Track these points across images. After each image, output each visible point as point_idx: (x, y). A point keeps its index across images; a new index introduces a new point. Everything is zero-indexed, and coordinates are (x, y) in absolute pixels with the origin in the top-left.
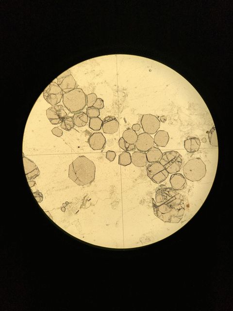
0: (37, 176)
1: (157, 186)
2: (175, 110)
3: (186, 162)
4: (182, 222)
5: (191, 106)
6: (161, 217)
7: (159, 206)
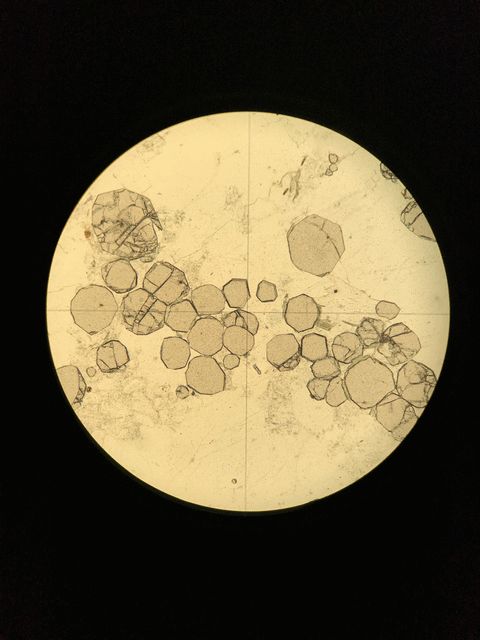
1: (160, 257)
2: (164, 415)
3: (116, 318)
4: (90, 199)
6: (134, 197)
7: (145, 218)
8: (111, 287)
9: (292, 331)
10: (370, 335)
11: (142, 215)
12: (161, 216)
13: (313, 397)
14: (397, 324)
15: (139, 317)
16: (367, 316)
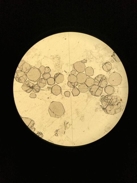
0: (34, 124)
2: (89, 53)
4: (122, 110)
5: (96, 47)
6: (110, 113)
7: (106, 108)
8: (112, 86)
9: (58, 85)
11: (107, 108)
12: (101, 109)
13: (48, 67)
14: (29, 92)
15: (102, 79)
16: (38, 93)
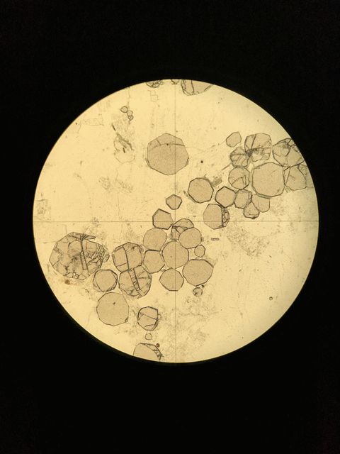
0: (184, 90)
1: (110, 250)
2: (204, 312)
3: (128, 301)
4: (48, 266)
5: (202, 336)
6: (65, 240)
7: (81, 243)
8: (108, 291)
10: (241, 160)
13: (254, 218)
16: (229, 154)
